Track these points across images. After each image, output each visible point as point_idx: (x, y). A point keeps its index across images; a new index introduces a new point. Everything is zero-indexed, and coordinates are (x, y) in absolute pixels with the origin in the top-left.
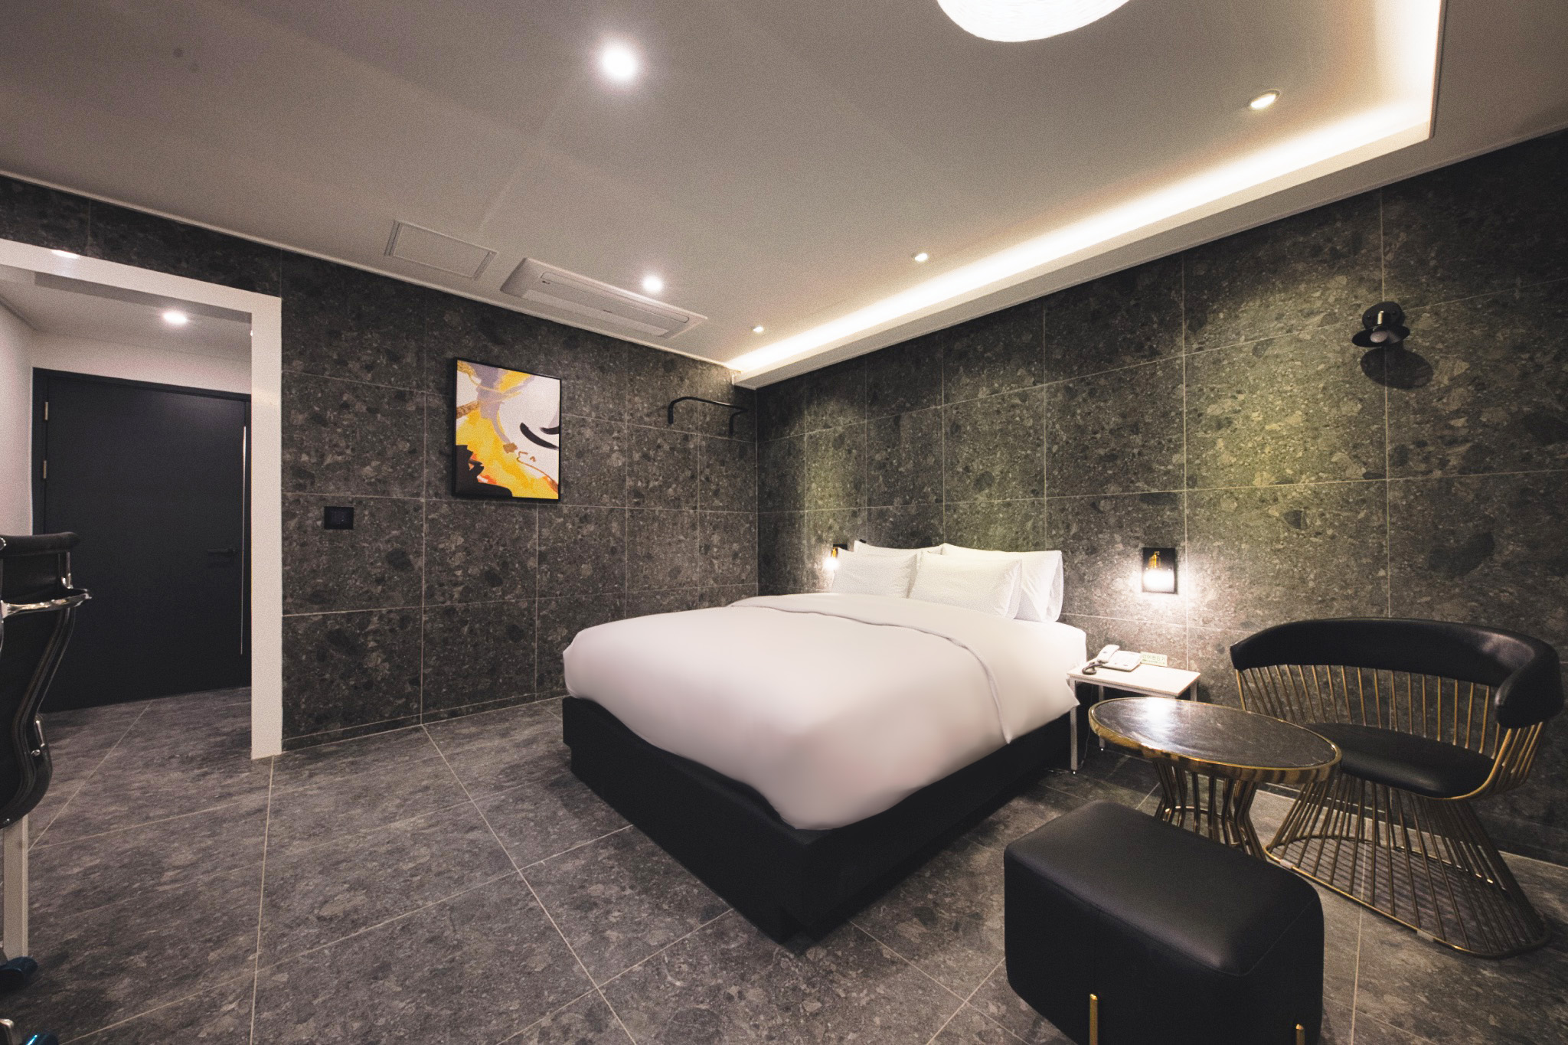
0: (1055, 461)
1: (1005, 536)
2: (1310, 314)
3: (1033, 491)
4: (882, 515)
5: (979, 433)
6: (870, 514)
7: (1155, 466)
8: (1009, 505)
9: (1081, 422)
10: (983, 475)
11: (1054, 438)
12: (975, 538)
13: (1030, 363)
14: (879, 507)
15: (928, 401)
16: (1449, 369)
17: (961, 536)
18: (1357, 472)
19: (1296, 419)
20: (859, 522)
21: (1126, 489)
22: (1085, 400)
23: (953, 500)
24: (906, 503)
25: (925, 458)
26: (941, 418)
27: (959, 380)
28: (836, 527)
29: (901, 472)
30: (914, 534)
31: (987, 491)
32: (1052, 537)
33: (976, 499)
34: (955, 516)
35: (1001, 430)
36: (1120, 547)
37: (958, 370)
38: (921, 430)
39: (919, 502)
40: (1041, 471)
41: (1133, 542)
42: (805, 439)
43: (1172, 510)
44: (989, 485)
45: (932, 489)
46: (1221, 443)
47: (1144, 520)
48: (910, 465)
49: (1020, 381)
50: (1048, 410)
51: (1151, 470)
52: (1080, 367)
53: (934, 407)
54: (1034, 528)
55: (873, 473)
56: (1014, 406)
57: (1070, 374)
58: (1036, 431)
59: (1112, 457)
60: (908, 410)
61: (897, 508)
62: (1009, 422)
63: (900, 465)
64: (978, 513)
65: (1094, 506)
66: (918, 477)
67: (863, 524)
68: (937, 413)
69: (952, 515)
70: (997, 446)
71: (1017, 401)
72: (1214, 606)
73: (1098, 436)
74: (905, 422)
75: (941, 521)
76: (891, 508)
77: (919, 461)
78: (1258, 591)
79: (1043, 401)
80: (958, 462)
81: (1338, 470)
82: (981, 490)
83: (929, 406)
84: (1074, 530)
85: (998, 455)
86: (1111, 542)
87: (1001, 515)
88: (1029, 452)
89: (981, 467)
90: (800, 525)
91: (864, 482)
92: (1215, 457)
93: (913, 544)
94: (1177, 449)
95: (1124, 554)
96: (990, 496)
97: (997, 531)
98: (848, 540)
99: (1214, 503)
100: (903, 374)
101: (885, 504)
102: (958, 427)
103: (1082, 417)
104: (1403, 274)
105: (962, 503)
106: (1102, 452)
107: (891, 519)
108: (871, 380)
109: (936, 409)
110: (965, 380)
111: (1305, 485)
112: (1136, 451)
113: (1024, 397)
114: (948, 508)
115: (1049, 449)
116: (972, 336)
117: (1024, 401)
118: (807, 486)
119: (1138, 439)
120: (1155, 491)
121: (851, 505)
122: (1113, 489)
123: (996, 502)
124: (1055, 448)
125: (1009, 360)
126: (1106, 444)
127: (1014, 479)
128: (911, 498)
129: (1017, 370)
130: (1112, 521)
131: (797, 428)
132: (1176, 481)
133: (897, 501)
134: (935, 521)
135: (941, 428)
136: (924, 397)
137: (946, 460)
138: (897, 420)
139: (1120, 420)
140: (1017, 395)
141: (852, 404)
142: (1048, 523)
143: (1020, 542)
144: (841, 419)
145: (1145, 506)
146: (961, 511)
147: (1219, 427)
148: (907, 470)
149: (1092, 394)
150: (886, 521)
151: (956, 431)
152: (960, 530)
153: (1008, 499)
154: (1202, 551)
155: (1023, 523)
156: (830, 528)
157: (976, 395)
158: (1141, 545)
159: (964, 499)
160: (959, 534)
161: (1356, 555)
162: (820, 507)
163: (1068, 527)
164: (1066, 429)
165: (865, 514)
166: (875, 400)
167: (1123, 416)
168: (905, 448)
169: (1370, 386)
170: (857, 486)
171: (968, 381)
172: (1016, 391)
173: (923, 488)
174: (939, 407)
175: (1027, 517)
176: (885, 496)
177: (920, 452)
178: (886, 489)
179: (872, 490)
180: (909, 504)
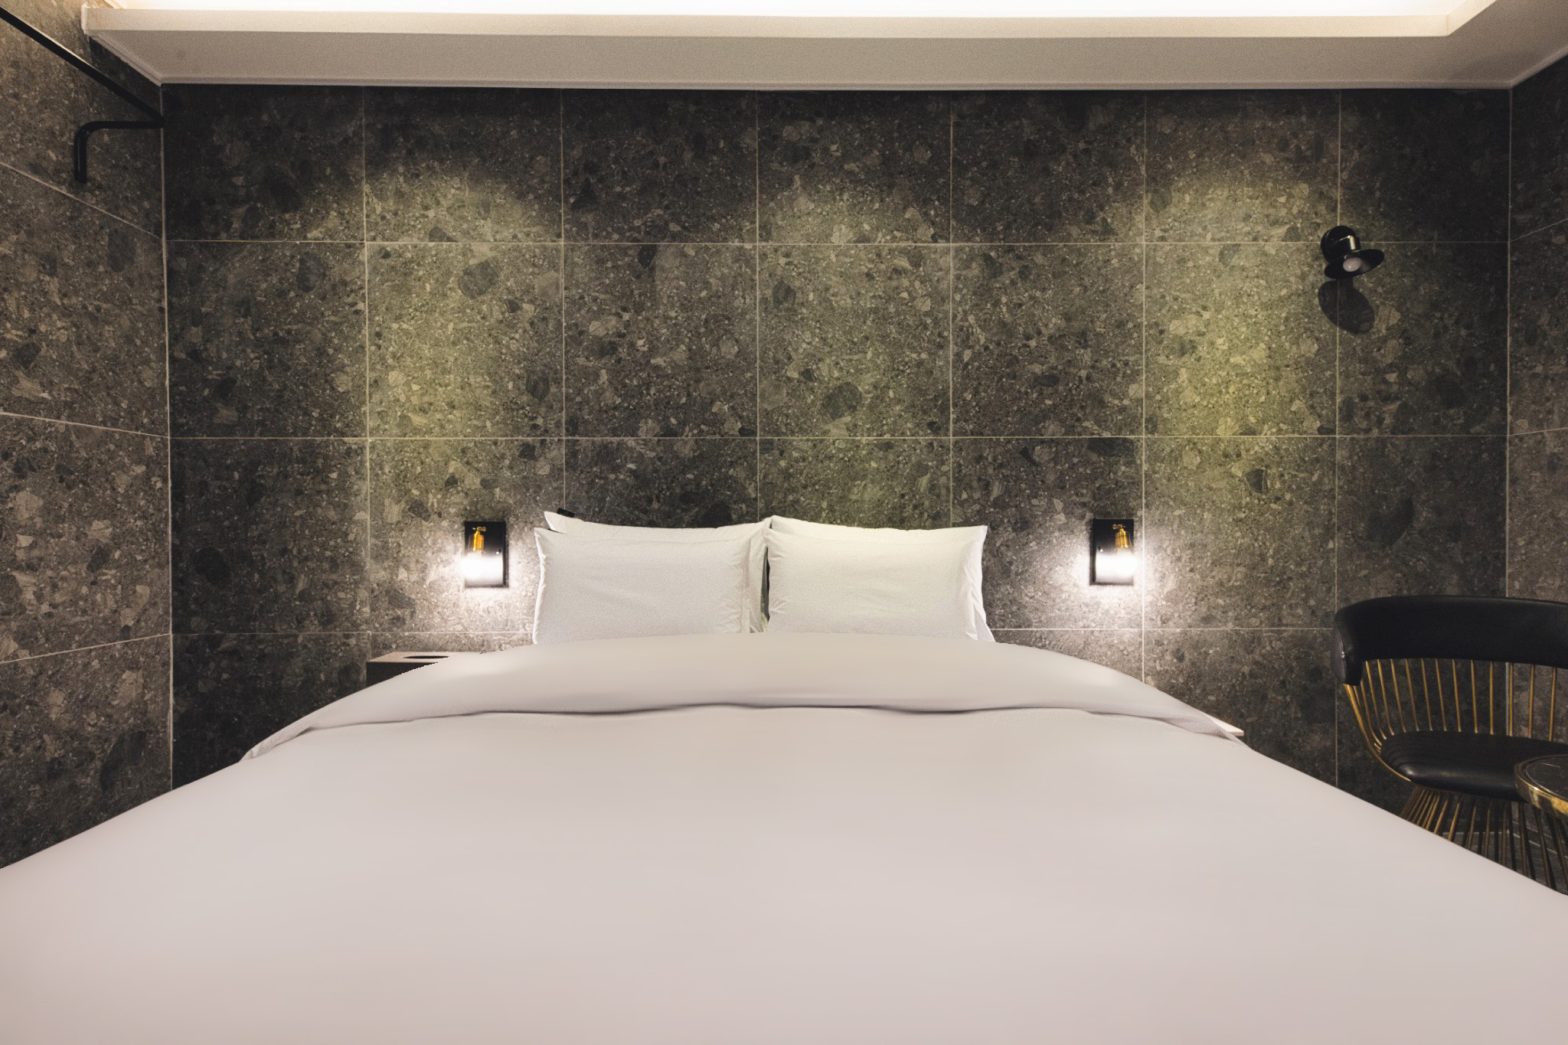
0: (967, 376)
1: (880, 503)
2: (1276, 223)
3: (931, 425)
4: (606, 456)
5: (833, 308)
6: (572, 454)
7: (1108, 398)
8: (888, 446)
9: (1007, 318)
10: (839, 389)
11: (965, 338)
12: (824, 505)
13: (926, 202)
14: (598, 439)
15: (724, 228)
16: (1387, 318)
17: (797, 501)
18: (1313, 424)
19: (1259, 353)
20: (543, 469)
21: (1070, 430)
22: (1013, 283)
23: (778, 433)
24: (669, 432)
25: (716, 344)
26: (754, 271)
27: (791, 200)
28: (473, 481)
29: (657, 368)
30: (687, 498)
31: (847, 419)
32: (962, 504)
33: (826, 433)
34: (783, 463)
35: (875, 311)
36: (1061, 518)
37: (791, 182)
38: (707, 285)
39: (701, 432)
40: (945, 392)
41: (1079, 511)
42: (365, 255)
43: (1128, 464)
44: (853, 409)
45: (733, 408)
46: (1184, 374)
47: (1093, 478)
48: (680, 354)
49: (910, 228)
50: (956, 289)
51: (1102, 404)
52: (1008, 227)
53: (737, 243)
54: (932, 487)
55: (581, 361)
56: (898, 272)
57: (991, 236)
58: (936, 322)
59: (1051, 380)
60: (674, 237)
61: (646, 443)
62: (889, 299)
63: (653, 351)
64: (830, 458)
65: (1026, 454)
66: (698, 381)
67: (556, 473)
68: (741, 256)
69: (776, 462)
70: (867, 338)
71: (903, 263)
72: (1172, 598)
73: (1033, 343)
74: (668, 260)
75: (752, 470)
76: (630, 441)
77: (702, 348)
78: (1220, 574)
79: (948, 272)
80: (790, 358)
81: (1296, 421)
82: (836, 415)
83: (725, 240)
84: (996, 491)
85: (869, 355)
86: (1049, 511)
87: (874, 464)
88: (924, 356)
89: (836, 374)
90: (344, 476)
91: (558, 382)
92: (1178, 392)
93: (687, 518)
94: (1134, 377)
95: (1063, 528)
96: (852, 429)
97: (868, 493)
98: (507, 511)
99: (1175, 457)
100: (662, 160)
101: (614, 432)
102: (789, 292)
103: (1009, 311)
104: (1356, 200)
105: (798, 440)
106: (1037, 369)
107: (632, 466)
108: (576, 153)
109: (742, 248)
110: (804, 203)
111: (1265, 440)
112: (1083, 373)
113: (917, 260)
114: (767, 447)
115: (958, 356)
116: (820, 122)
117: (916, 265)
118: (370, 376)
119: (1086, 356)
120: (1106, 435)
121: (517, 430)
122: (1052, 429)
123: (864, 439)
124: (967, 355)
125: (891, 187)
126: (1042, 358)
127: (899, 401)
128: (683, 424)
129: (905, 208)
130: (1051, 478)
131: (333, 220)
132: (1132, 424)
133: (648, 428)
134: (738, 473)
135: (753, 288)
136: (713, 219)
137: (764, 352)
138: (647, 255)
139: (1062, 323)
140: (904, 252)
141: (521, 196)
142: (956, 479)
143: (909, 511)
144: (487, 227)
145: (1094, 457)
146: (795, 454)
147: (1183, 352)
148: (675, 366)
149: (1024, 274)
150: (615, 469)
151: (785, 299)
152: (793, 490)
153: (887, 437)
154: (1161, 523)
155: (913, 480)
156: (452, 482)
157: (828, 236)
158: (1089, 516)
159: (802, 431)
160: (791, 498)
161: (1310, 525)
162: (416, 431)
163: (987, 487)
164: (984, 325)
165: (558, 453)
166: (586, 199)
167: (1068, 317)
168: (667, 318)
169: (1326, 324)
170: (537, 387)
171: (812, 206)
172: (903, 244)
173: (712, 403)
174: (748, 246)
175: (921, 469)
176: (614, 416)
177: (702, 330)
178: (618, 401)
179: (578, 399)
180: (676, 435)
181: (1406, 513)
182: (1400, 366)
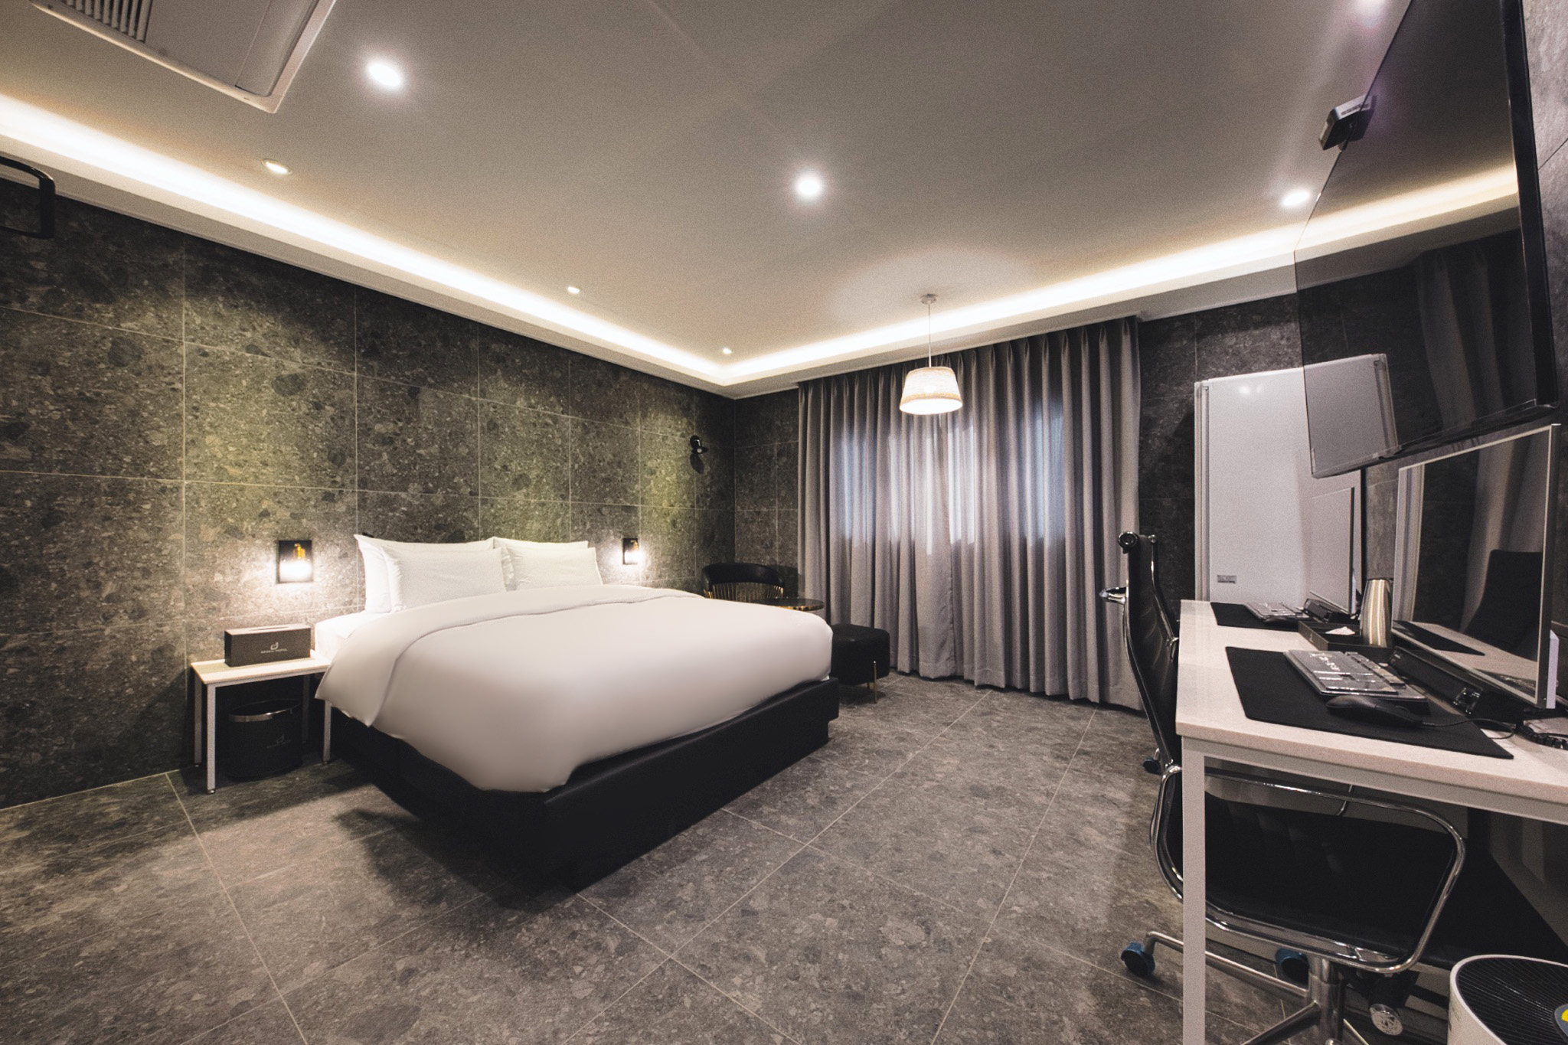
0: (577, 475)
1: (540, 531)
2: (678, 430)
3: (562, 496)
4: (387, 503)
5: (517, 437)
6: (363, 499)
7: (629, 490)
8: (543, 504)
9: (592, 452)
10: (521, 476)
11: (576, 460)
12: (513, 531)
13: (559, 395)
14: (381, 492)
15: (460, 386)
16: (707, 469)
17: (500, 529)
18: (689, 504)
19: (674, 476)
20: (341, 508)
21: (615, 502)
22: (594, 438)
23: (490, 495)
24: (428, 491)
25: (456, 446)
26: (476, 411)
27: (497, 381)
28: (283, 514)
29: (420, 455)
30: (439, 527)
31: (524, 491)
32: (575, 531)
33: (514, 496)
34: (493, 511)
35: (537, 441)
36: (612, 538)
37: (496, 371)
38: (450, 415)
39: (447, 492)
40: (568, 481)
41: (619, 534)
42: (183, 350)
43: (636, 516)
44: (527, 486)
45: (465, 481)
46: (652, 483)
47: (623, 521)
48: (435, 449)
49: (552, 406)
50: (572, 437)
51: (626, 492)
52: (592, 414)
53: (467, 396)
54: (563, 524)
55: (369, 446)
56: (547, 424)
57: (585, 416)
58: (564, 450)
59: (608, 480)
60: (430, 386)
61: (413, 496)
62: (543, 437)
63: (418, 446)
64: (516, 509)
65: (599, 510)
66: (446, 465)
67: (350, 511)
68: (469, 402)
69: (489, 510)
70: (533, 453)
71: (550, 421)
72: (650, 569)
73: (602, 464)
74: (426, 396)
75: (476, 514)
76: (403, 495)
77: (447, 448)
78: (664, 559)
79: (568, 428)
80: (496, 458)
81: (684, 502)
82: (519, 489)
83: (461, 393)
84: (588, 526)
85: (535, 461)
86: (608, 534)
87: (537, 513)
88: (559, 464)
89: (519, 469)
90: (157, 508)
91: (352, 456)
92: (651, 489)
93: (439, 538)
94: (636, 482)
95: (614, 542)
96: (527, 495)
97: (534, 526)
98: (312, 533)
99: (650, 513)
100: (423, 342)
101: (392, 489)
102: (496, 426)
103: (593, 450)
104: (699, 427)
105: (499, 499)
106: (603, 475)
107: (404, 509)
108: (366, 324)
109: (469, 400)
110: (502, 384)
111: (676, 509)
112: (620, 479)
113: (555, 420)
114: (484, 502)
115: (573, 466)
116: (510, 346)
117: (555, 423)
118: (186, 437)
119: (620, 472)
120: (628, 504)
121: (320, 483)
122: (609, 501)
123: (532, 501)
124: (576, 466)
125: (544, 385)
126: (605, 471)
127: (548, 484)
128: (436, 487)
129: (550, 396)
130: (609, 521)
132: (636, 500)
133: (414, 488)
134: (469, 514)
135: (476, 421)
136: (454, 381)
137: (483, 454)
138: (414, 393)
139: (612, 457)
140: (550, 416)
141: (325, 340)
142: (573, 521)
143: (552, 535)
144: (297, 353)
145: (624, 513)
146: (499, 506)
147: (652, 474)
148: (431, 455)
149: (598, 434)
150: (393, 510)
151: (494, 429)
152: (497, 524)
153: (543, 500)
154: (646, 539)
155: (554, 521)
156: (265, 514)
157: (515, 402)
158: (622, 537)
159: (502, 495)
160: (497, 528)
161: (689, 540)
162: (231, 478)
163: (584, 524)
164: (583, 454)
165: (353, 499)
166: (372, 352)
167: (614, 455)
168: (426, 429)
169: (692, 469)
170: (337, 458)
171: (507, 386)
172: (549, 413)
173: (454, 477)
174: (474, 399)
175: (558, 515)
176: (392, 480)
177: (448, 438)
178: (395, 471)
179: (367, 468)
180: (432, 493)
181: (712, 537)
182: (710, 486)
